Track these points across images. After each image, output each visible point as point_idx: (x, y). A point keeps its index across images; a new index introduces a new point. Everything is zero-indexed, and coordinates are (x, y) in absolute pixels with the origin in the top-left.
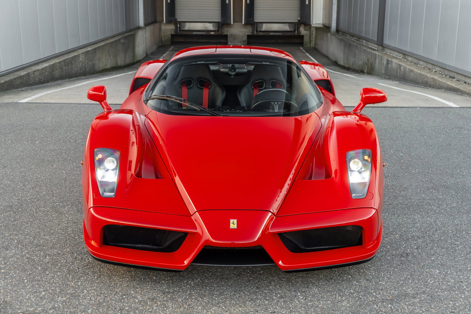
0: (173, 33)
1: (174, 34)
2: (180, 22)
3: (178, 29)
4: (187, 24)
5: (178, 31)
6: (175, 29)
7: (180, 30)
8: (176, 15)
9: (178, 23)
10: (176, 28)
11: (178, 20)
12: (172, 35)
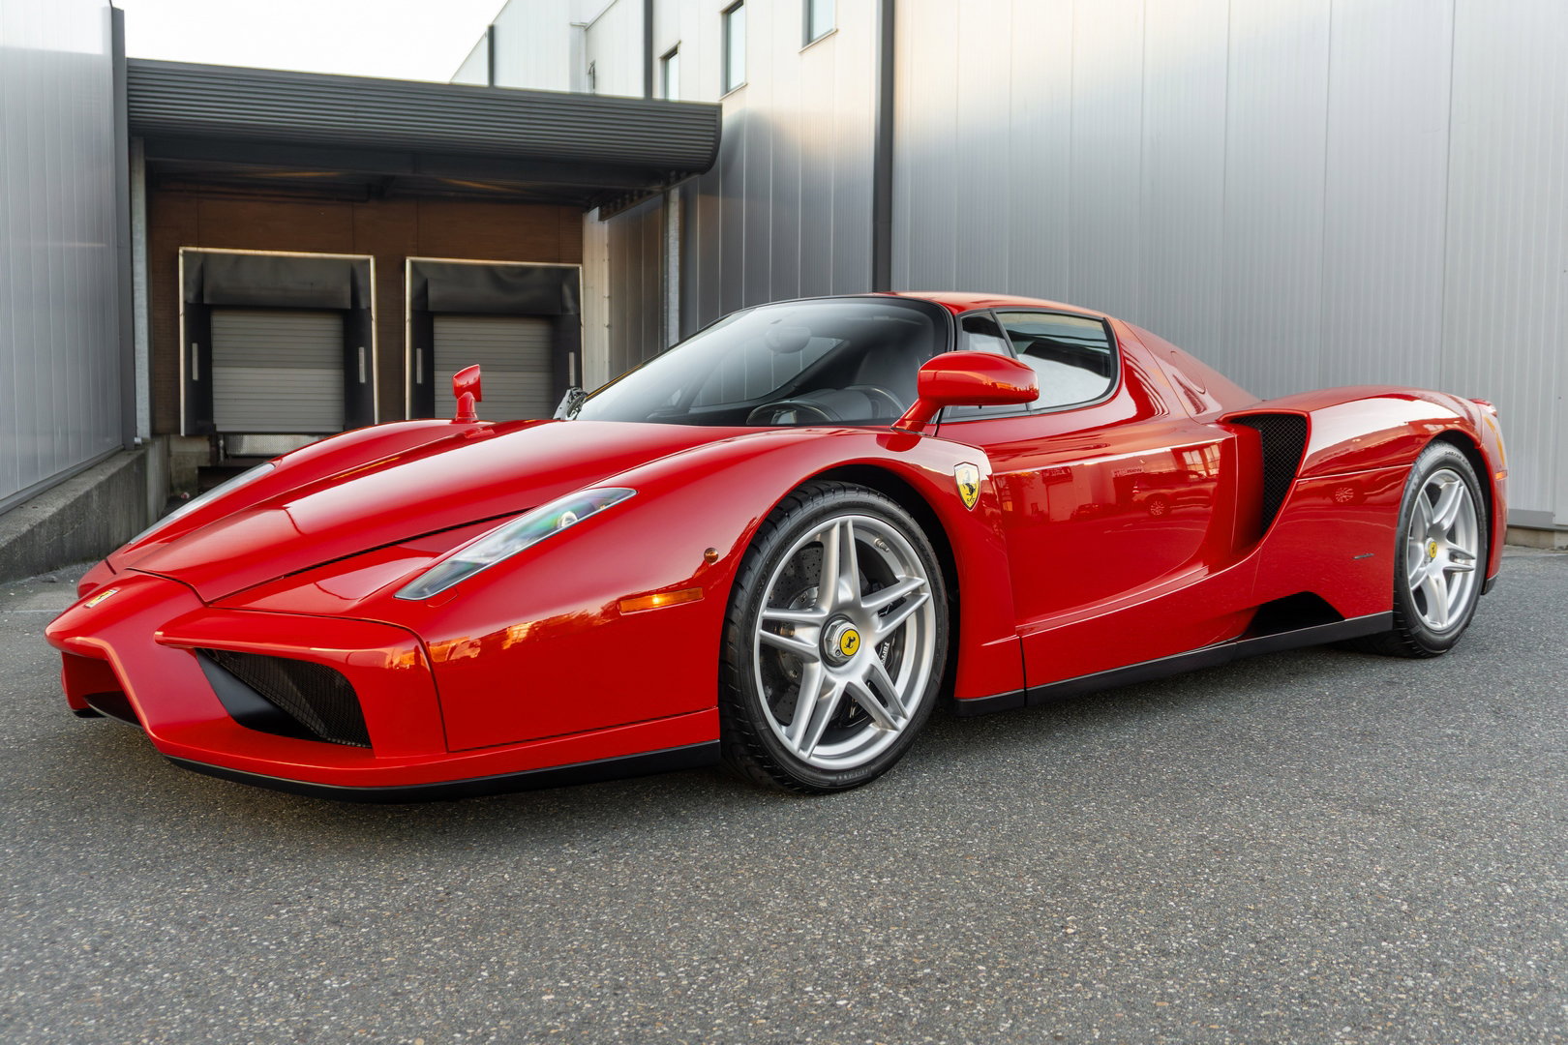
0: (203, 465)
1: (209, 465)
2: (226, 435)
3: (222, 451)
4: (246, 438)
5: (222, 459)
6: (211, 452)
7: (226, 456)
8: (215, 414)
9: (222, 437)
10: (214, 449)
11: (219, 429)
12: (201, 469)
